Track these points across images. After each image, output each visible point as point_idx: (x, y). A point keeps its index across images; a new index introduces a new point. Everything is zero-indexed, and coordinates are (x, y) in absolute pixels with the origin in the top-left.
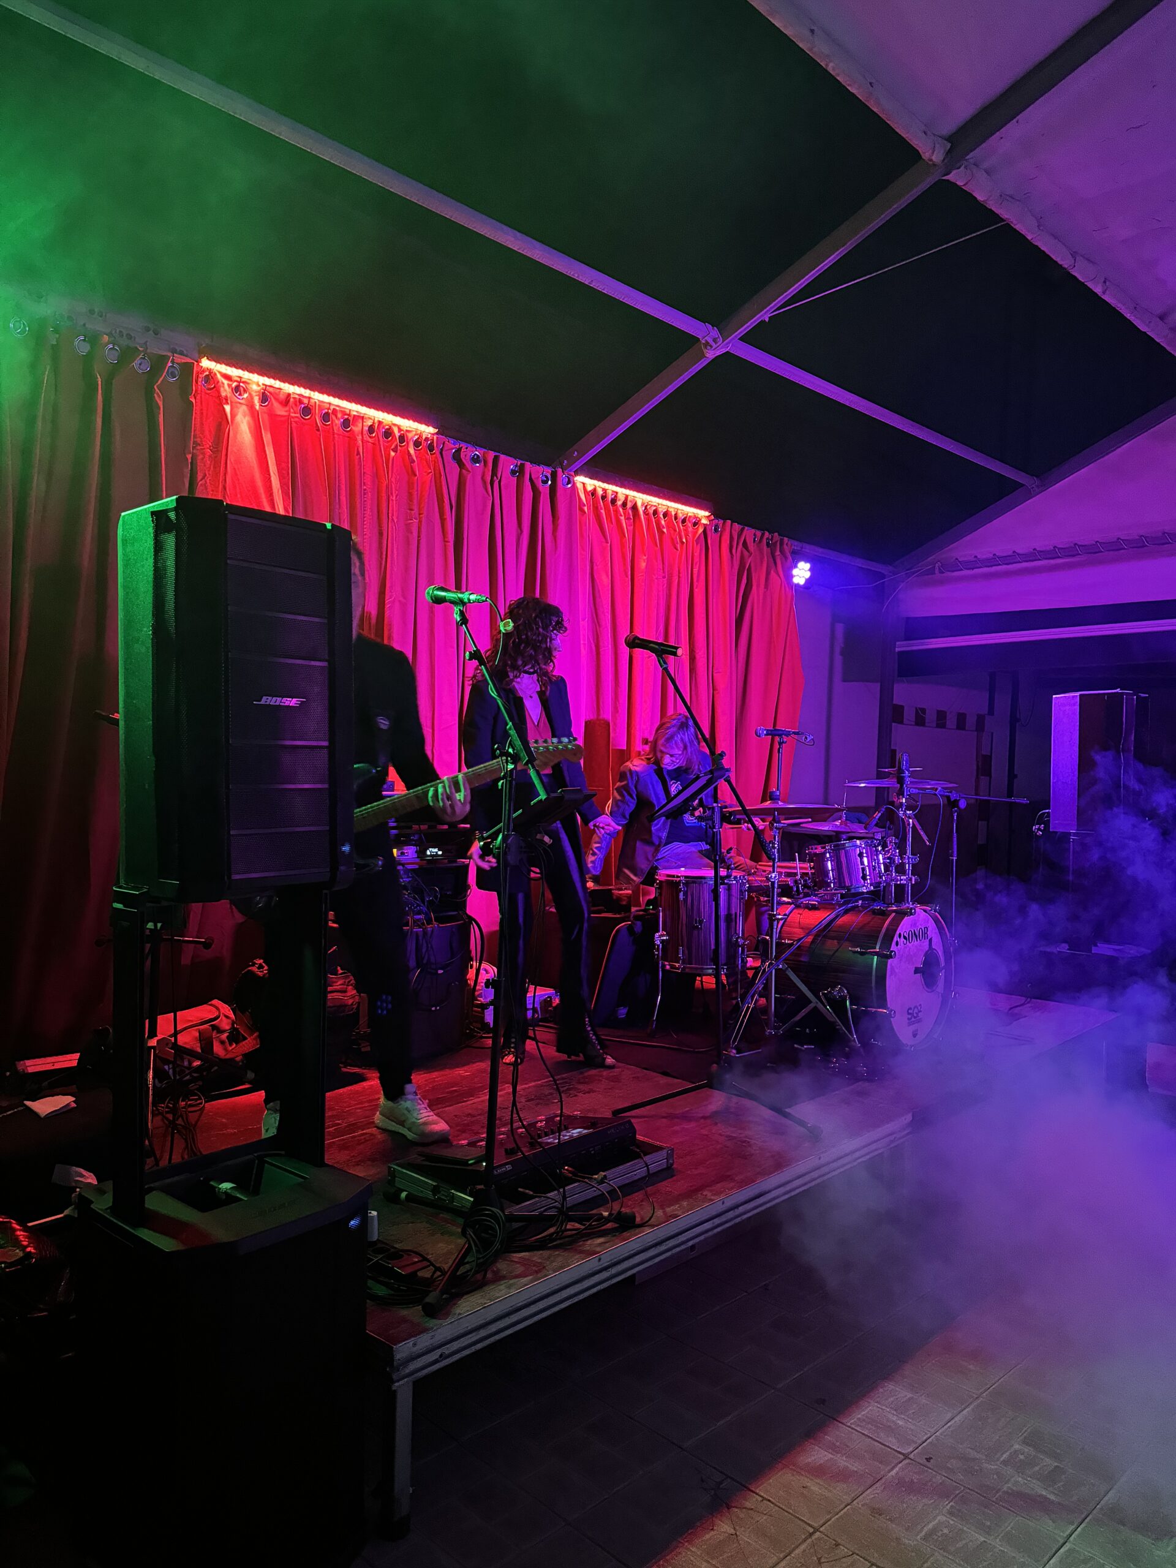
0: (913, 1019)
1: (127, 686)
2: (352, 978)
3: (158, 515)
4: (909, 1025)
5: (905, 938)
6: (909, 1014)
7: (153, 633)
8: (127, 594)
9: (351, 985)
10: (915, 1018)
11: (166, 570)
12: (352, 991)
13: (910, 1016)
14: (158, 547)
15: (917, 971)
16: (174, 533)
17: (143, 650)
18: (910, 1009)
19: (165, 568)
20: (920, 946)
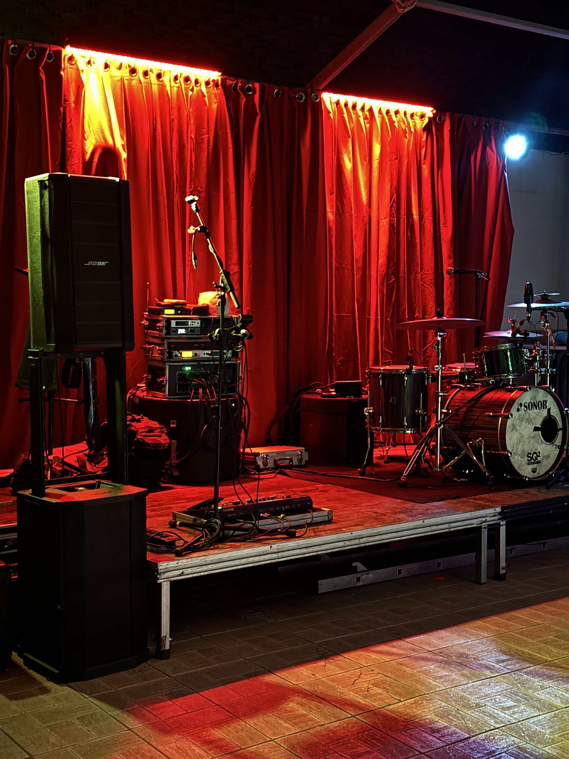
0: (532, 461)
1: (31, 258)
2: (165, 429)
3: (41, 182)
4: (528, 464)
5: (525, 406)
6: (528, 457)
7: (41, 235)
8: (29, 216)
9: (165, 433)
10: (534, 460)
11: (45, 207)
12: (164, 436)
13: (529, 459)
14: (42, 196)
15: (536, 429)
16: (48, 189)
17: (37, 242)
18: (530, 454)
19: (45, 205)
20: (539, 413)
